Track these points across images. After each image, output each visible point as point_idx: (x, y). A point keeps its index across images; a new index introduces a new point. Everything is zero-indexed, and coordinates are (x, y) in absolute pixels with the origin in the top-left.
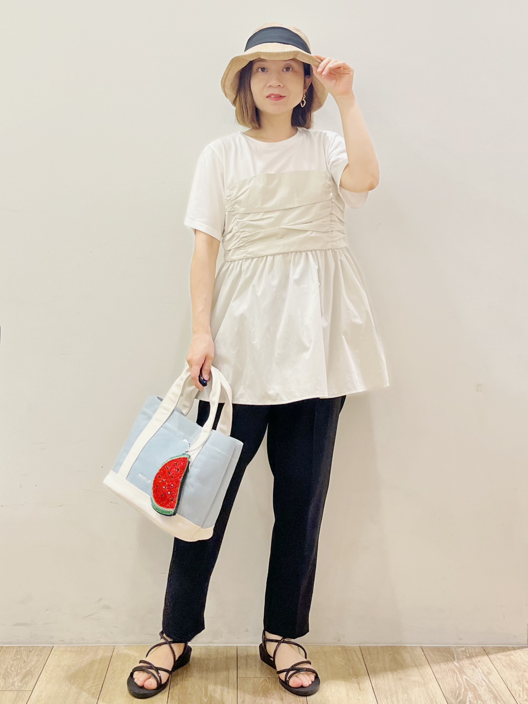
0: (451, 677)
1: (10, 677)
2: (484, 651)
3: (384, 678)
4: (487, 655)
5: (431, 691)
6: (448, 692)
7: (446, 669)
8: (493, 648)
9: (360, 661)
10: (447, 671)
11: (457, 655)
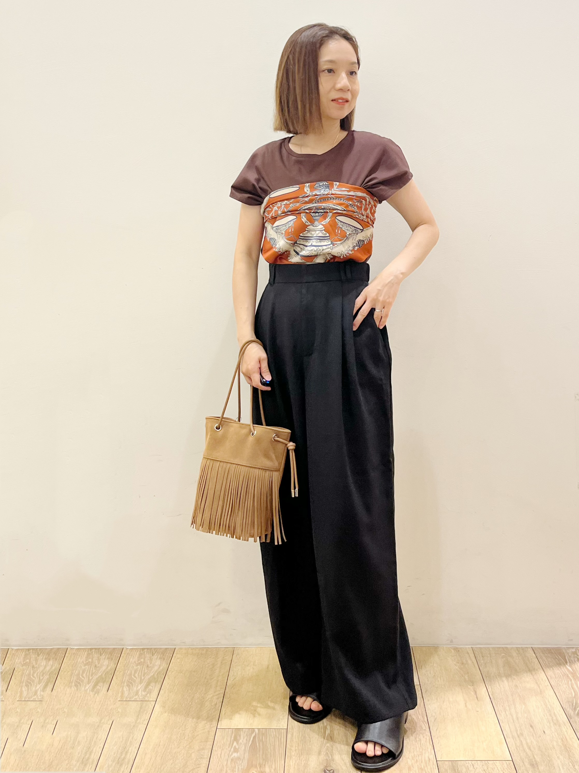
0: (566, 684)
1: (134, 684)
3: (500, 686)
5: (548, 700)
6: (565, 703)
7: (559, 674)
9: (475, 666)
10: (560, 676)
11: (569, 658)
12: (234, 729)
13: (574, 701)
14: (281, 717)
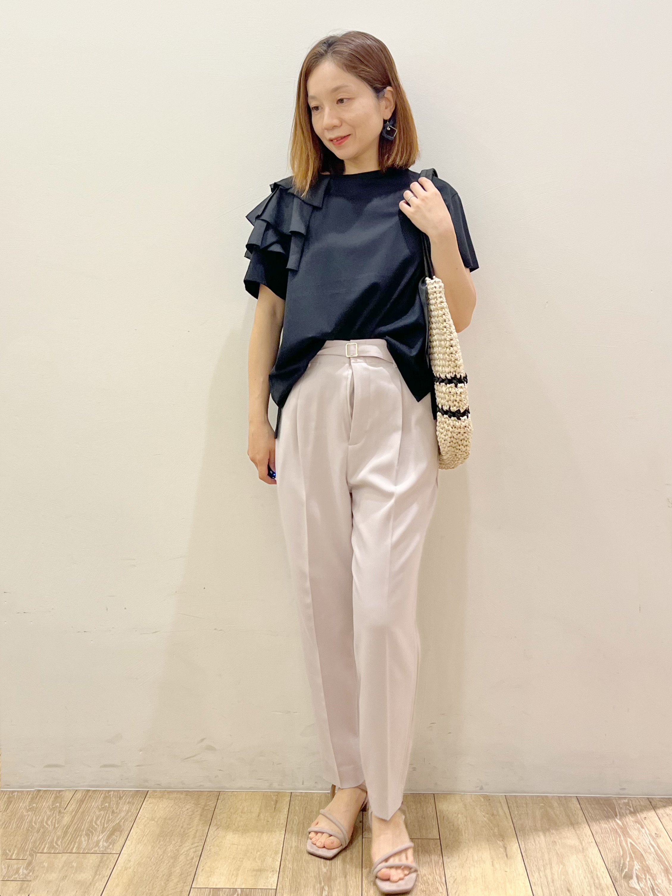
0: (613, 841)
1: (94, 834)
2: (650, 804)
3: (535, 841)
4: (653, 810)
5: (591, 860)
6: (611, 862)
7: (607, 828)
8: (662, 800)
9: (506, 816)
10: (608, 831)
11: (620, 810)
12: (212, 889)
13: (621, 860)
14: (270, 875)
